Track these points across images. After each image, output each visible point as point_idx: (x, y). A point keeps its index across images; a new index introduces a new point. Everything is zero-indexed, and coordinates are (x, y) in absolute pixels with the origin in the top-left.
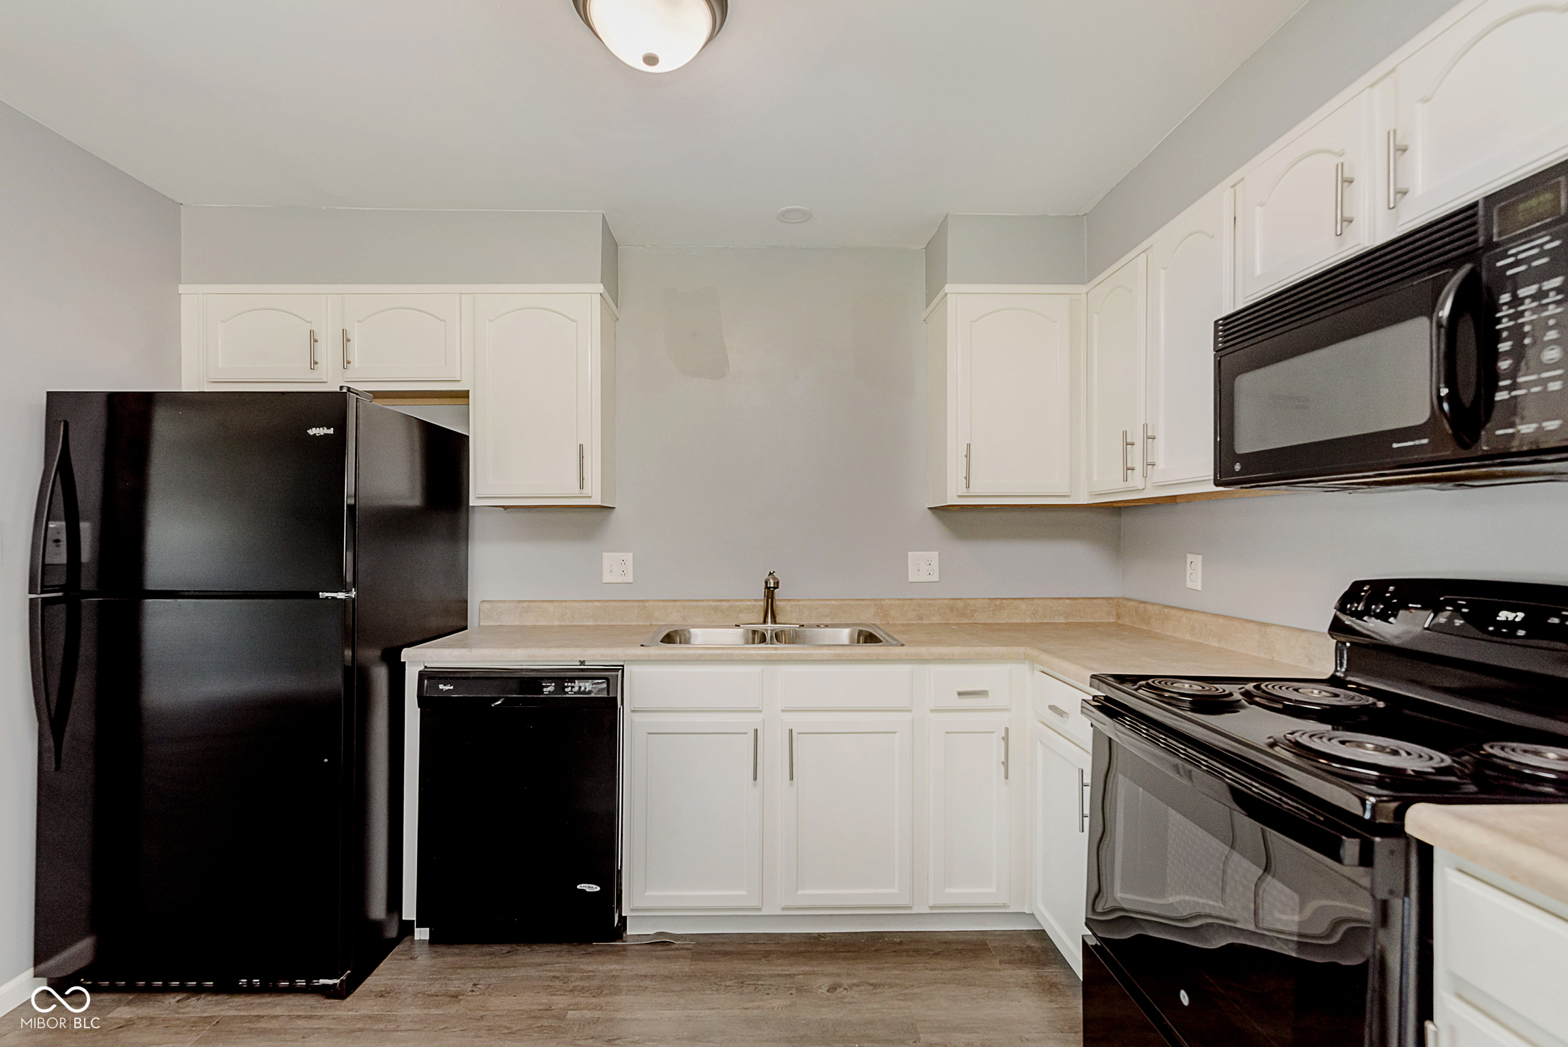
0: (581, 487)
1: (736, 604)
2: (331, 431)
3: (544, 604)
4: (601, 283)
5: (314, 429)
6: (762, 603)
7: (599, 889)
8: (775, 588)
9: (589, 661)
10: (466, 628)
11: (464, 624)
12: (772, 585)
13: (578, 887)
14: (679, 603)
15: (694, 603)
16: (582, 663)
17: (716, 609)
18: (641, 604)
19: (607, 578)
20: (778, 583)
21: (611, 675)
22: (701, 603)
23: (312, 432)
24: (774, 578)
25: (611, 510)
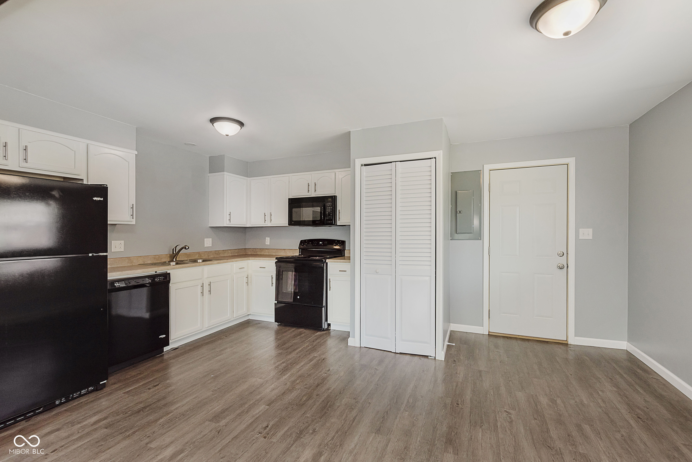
0: (132, 218)
2: (102, 199)
4: (136, 150)
5: (95, 198)
7: (165, 336)
9: (158, 271)
13: (160, 337)
16: (156, 272)
17: (154, 258)
19: (114, 250)
23: (95, 199)
24: (187, 246)
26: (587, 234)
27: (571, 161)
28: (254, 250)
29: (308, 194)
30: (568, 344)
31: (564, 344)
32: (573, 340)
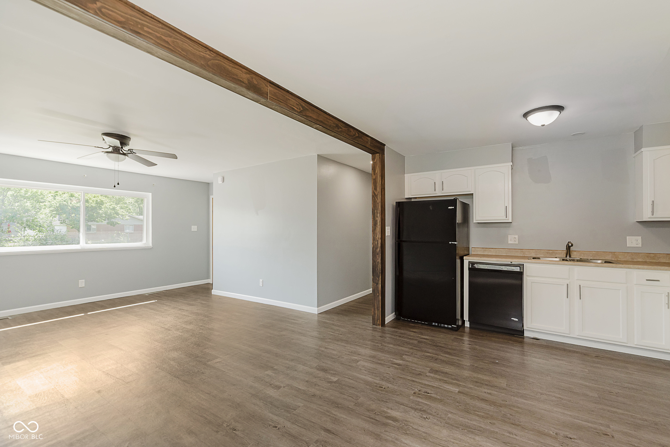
0: (506, 217)
1: (555, 251)
2: (453, 207)
3: (490, 249)
4: (512, 162)
6: (565, 252)
8: (571, 246)
9: (513, 262)
10: (469, 254)
11: (468, 253)
12: (570, 245)
14: (534, 251)
15: (540, 251)
16: (511, 263)
17: (547, 253)
18: (521, 250)
19: (510, 242)
20: (573, 244)
21: (521, 266)
22: (542, 251)
23: (449, 208)
24: (571, 243)
25: (511, 223)
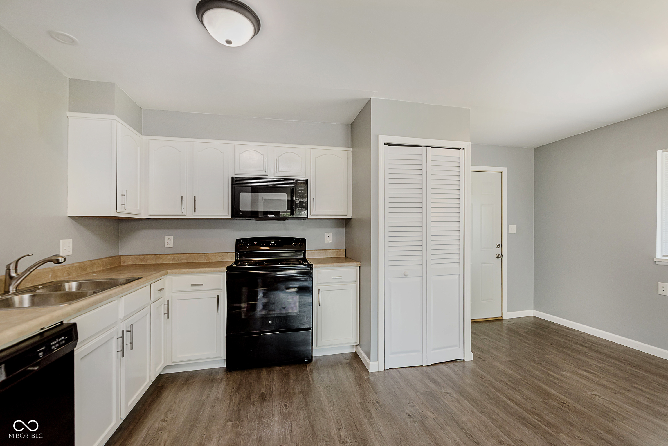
26: (513, 229)
27: (504, 170)
28: (141, 257)
29: (264, 173)
30: (502, 319)
31: (500, 320)
32: (507, 316)
